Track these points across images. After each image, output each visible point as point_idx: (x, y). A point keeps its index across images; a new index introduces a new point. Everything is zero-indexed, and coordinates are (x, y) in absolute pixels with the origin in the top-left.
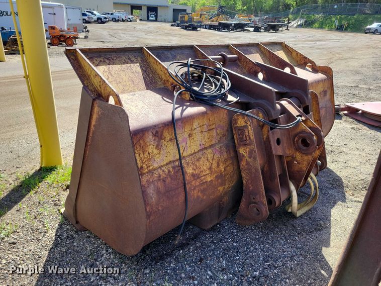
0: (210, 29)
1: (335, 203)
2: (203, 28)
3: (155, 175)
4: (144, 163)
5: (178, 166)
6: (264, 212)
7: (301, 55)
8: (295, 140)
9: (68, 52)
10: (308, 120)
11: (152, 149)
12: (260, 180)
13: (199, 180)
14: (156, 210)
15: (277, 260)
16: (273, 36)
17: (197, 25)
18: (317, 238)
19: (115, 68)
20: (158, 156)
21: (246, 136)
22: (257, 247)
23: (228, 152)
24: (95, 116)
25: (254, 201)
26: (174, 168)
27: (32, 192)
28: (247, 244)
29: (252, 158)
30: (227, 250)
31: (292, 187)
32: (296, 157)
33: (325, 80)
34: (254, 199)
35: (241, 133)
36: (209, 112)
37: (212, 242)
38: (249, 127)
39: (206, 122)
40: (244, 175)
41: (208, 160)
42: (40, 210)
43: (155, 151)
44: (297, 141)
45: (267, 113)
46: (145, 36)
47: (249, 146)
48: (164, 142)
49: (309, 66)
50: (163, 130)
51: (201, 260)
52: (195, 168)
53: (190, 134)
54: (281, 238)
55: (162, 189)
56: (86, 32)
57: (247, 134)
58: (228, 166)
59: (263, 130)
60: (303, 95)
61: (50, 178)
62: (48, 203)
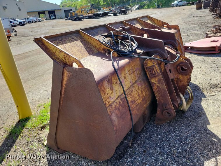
0: (89, 18)
1: (201, 99)
2: (85, 18)
3: (113, 107)
4: (106, 101)
5: (123, 98)
6: (173, 114)
7: (160, 21)
8: (178, 68)
9: (36, 40)
10: (182, 56)
11: (108, 91)
12: (168, 96)
13: (135, 104)
14: (119, 128)
15: (186, 139)
16: (125, 17)
17: (81, 17)
18: (201, 121)
19: (68, 45)
20: (112, 94)
21: (154, 72)
22: (172, 135)
23: (144, 83)
24: (65, 78)
25: (166, 108)
26: (121, 100)
27: (20, 137)
28: (166, 135)
29: (160, 84)
30: (156, 141)
31: (181, 96)
32: (179, 78)
33: (177, 32)
34: (166, 107)
35: (151, 70)
36: (131, 62)
37: (146, 139)
38: (156, 66)
39: (131, 68)
40: (156, 95)
41: (136, 90)
42: (31, 147)
43: (110, 92)
44: (179, 69)
45: (162, 56)
46: (52, 29)
47: (157, 77)
48: (113, 85)
49: (165, 27)
50: (112, 78)
51: (145, 151)
52: (132, 97)
53: (125, 77)
54: (183, 126)
55: (119, 115)
56: (15, 32)
57: (155, 70)
58: (146, 91)
59: (161, 66)
60: (174, 42)
61: (28, 125)
62: (33, 141)
